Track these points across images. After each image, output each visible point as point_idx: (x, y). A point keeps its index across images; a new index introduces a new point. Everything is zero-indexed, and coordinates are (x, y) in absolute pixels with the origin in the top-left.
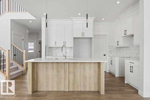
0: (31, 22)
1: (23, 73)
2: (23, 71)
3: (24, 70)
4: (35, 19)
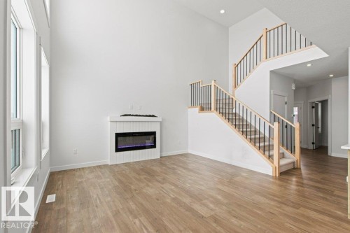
0: (309, 65)
1: (294, 165)
2: (294, 162)
3: (297, 161)
4: (327, 56)
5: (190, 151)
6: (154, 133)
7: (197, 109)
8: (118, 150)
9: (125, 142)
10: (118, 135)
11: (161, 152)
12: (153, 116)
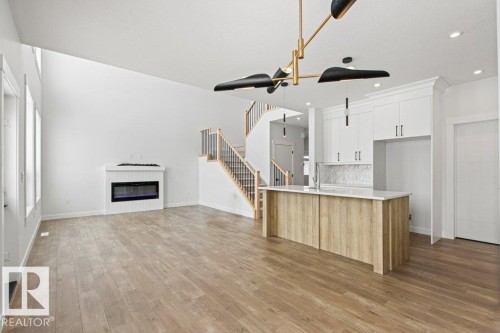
5: (201, 202)
6: (156, 184)
7: (206, 158)
8: (114, 199)
9: (122, 192)
10: (115, 185)
11: (165, 202)
12: (155, 165)
